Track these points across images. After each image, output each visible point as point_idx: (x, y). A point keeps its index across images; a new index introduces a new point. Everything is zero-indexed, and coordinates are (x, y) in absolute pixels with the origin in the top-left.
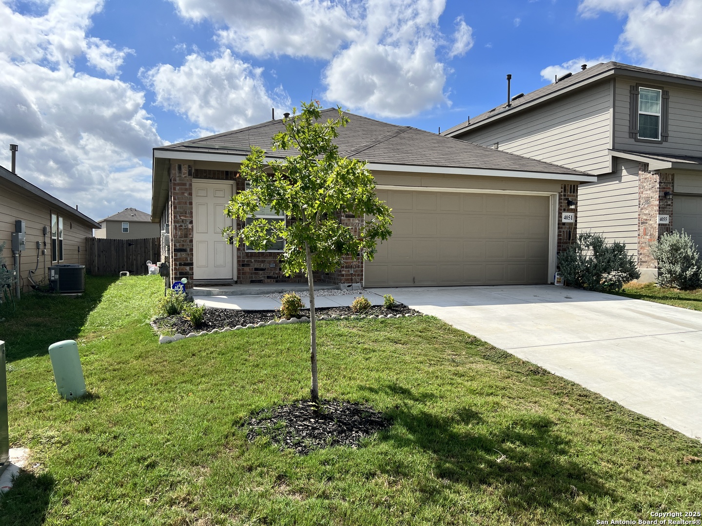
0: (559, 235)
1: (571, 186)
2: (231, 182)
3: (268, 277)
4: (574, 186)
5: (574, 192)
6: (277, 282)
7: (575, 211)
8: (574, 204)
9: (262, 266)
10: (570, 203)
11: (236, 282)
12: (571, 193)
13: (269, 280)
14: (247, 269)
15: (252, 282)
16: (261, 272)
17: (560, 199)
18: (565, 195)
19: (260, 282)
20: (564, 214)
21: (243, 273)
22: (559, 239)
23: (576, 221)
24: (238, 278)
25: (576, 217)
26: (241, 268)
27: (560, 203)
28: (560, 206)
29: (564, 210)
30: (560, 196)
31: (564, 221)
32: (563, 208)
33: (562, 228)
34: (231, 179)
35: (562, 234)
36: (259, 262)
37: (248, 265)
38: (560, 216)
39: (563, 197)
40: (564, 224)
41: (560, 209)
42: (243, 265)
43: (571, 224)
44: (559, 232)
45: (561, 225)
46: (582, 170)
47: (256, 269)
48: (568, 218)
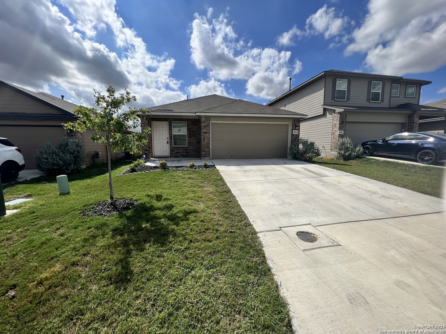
0: (292, 139)
1: (297, 120)
2: (167, 122)
3: (181, 155)
4: (298, 120)
5: (298, 122)
6: (184, 157)
7: (299, 129)
8: (298, 127)
9: (178, 151)
10: (296, 126)
11: (170, 157)
12: (297, 122)
13: (181, 156)
14: (173, 152)
15: (175, 157)
16: (178, 153)
17: (292, 125)
18: (294, 123)
19: (178, 157)
20: (294, 131)
21: (172, 154)
22: (292, 141)
23: (299, 134)
24: (170, 155)
25: (299, 132)
26: (171, 152)
27: (292, 126)
28: (292, 128)
29: (294, 129)
30: (292, 124)
31: (294, 133)
32: (293, 129)
33: (293, 136)
34: (167, 121)
35: (293, 138)
36: (177, 150)
37: (174, 151)
38: (292, 132)
39: (293, 124)
40: (294, 135)
41: (292, 129)
42: (172, 151)
43: (297, 135)
44: (292, 138)
45: (293, 135)
46: (301, 113)
47: (176, 152)
48: (295, 132)
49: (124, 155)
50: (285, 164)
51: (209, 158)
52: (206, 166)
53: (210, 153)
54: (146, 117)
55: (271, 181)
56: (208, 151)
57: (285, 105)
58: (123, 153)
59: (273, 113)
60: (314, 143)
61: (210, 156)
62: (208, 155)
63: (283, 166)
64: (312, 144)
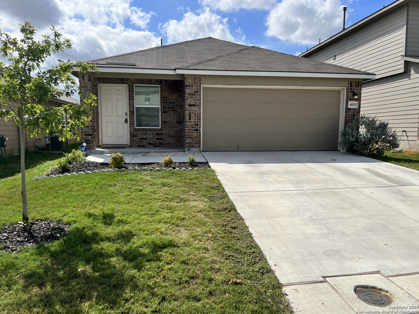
0: (346, 117)
1: (356, 82)
2: (126, 85)
3: (149, 144)
4: (359, 82)
5: (358, 87)
6: (154, 146)
7: (359, 100)
8: (357, 95)
9: (145, 137)
10: (354, 94)
11: (129, 147)
12: (356, 87)
13: (149, 146)
14: (135, 138)
15: (139, 146)
16: (144, 141)
17: (347, 92)
18: (351, 89)
19: (144, 146)
20: (350, 103)
21: (133, 141)
22: (346, 120)
23: (360, 107)
24: (131, 144)
25: (360, 104)
26: (132, 138)
27: (347, 94)
28: (347, 97)
29: (350, 99)
30: (348, 89)
31: (350, 107)
32: (349, 98)
33: (348, 112)
34: (125, 83)
35: (348, 116)
36: (143, 134)
37: (136, 136)
38: (347, 104)
39: (349, 90)
40: (350, 109)
41: (347, 99)
42: (133, 136)
43: (355, 109)
44: (346, 115)
45: (348, 110)
46: (363, 70)
47: (141, 139)
48: (353, 105)
49: (49, 142)
50: (334, 161)
51: (198, 149)
52: (193, 164)
53: (200, 140)
54: (89, 76)
55: (308, 191)
56: (197, 138)
57: (335, 56)
58: (47, 139)
59: (313, 70)
60: (387, 124)
61: (200, 146)
62: (197, 143)
63: (330, 166)
64: (384, 126)
